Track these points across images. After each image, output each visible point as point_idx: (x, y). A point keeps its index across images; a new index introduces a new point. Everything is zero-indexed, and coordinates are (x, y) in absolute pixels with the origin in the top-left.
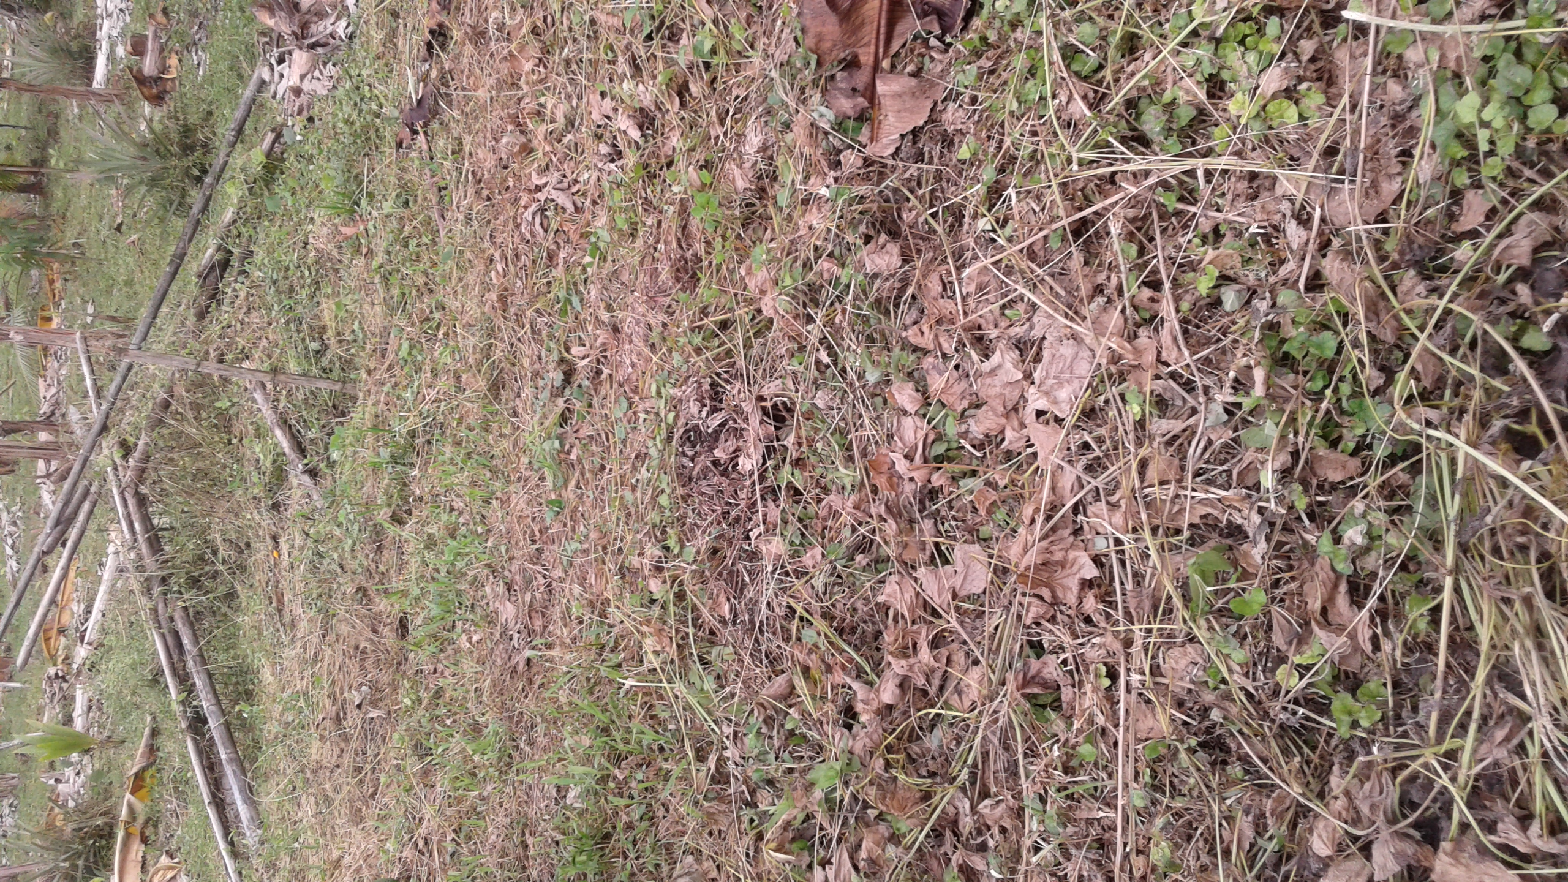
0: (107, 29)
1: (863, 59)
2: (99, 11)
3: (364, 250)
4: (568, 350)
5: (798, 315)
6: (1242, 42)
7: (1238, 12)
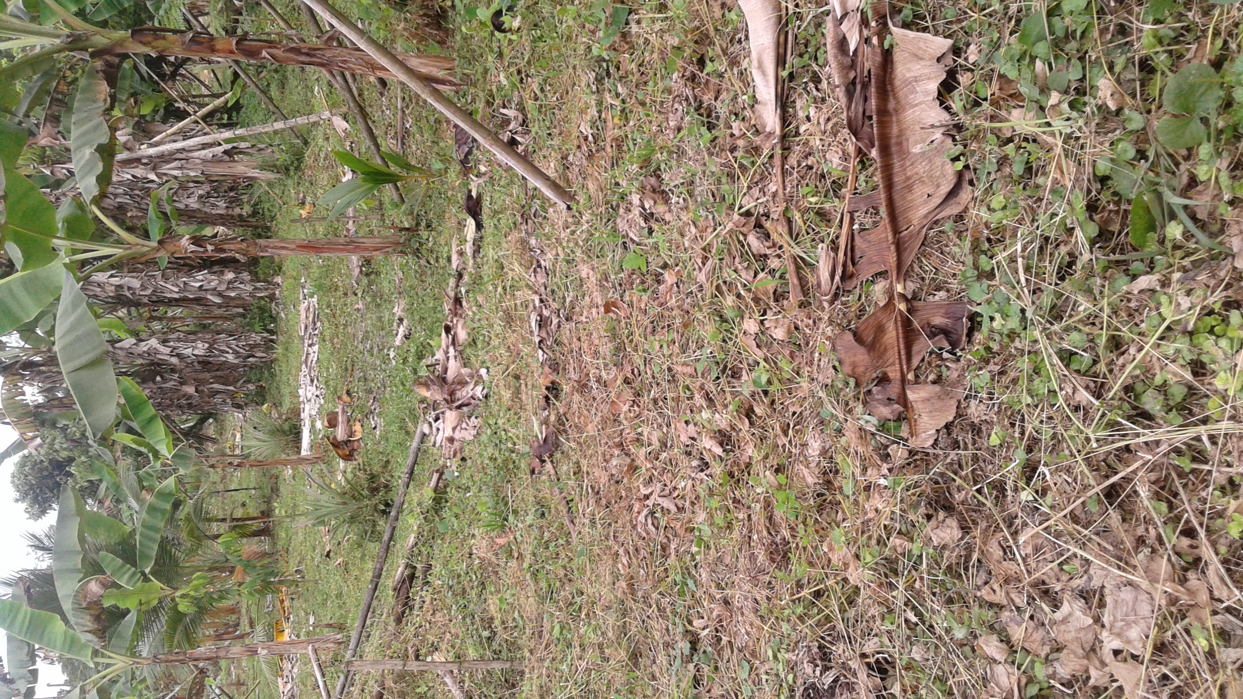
0: (308, 411)
1: (891, 375)
2: (301, 399)
3: (516, 555)
4: (690, 623)
5: (882, 584)
6: (1211, 331)
7: (1202, 309)
